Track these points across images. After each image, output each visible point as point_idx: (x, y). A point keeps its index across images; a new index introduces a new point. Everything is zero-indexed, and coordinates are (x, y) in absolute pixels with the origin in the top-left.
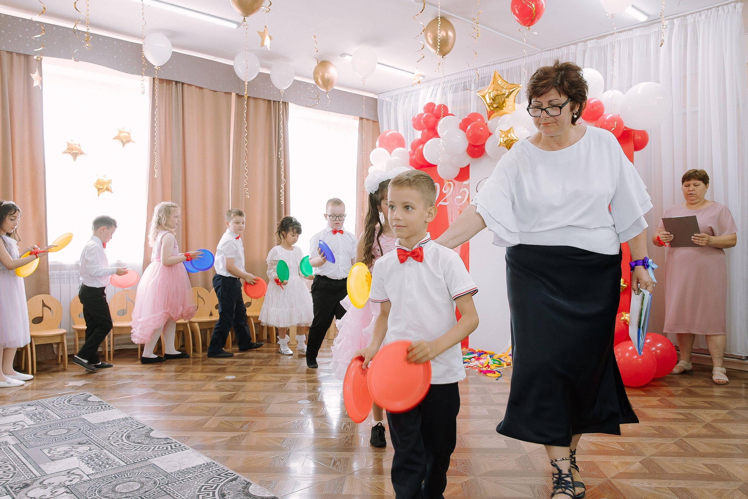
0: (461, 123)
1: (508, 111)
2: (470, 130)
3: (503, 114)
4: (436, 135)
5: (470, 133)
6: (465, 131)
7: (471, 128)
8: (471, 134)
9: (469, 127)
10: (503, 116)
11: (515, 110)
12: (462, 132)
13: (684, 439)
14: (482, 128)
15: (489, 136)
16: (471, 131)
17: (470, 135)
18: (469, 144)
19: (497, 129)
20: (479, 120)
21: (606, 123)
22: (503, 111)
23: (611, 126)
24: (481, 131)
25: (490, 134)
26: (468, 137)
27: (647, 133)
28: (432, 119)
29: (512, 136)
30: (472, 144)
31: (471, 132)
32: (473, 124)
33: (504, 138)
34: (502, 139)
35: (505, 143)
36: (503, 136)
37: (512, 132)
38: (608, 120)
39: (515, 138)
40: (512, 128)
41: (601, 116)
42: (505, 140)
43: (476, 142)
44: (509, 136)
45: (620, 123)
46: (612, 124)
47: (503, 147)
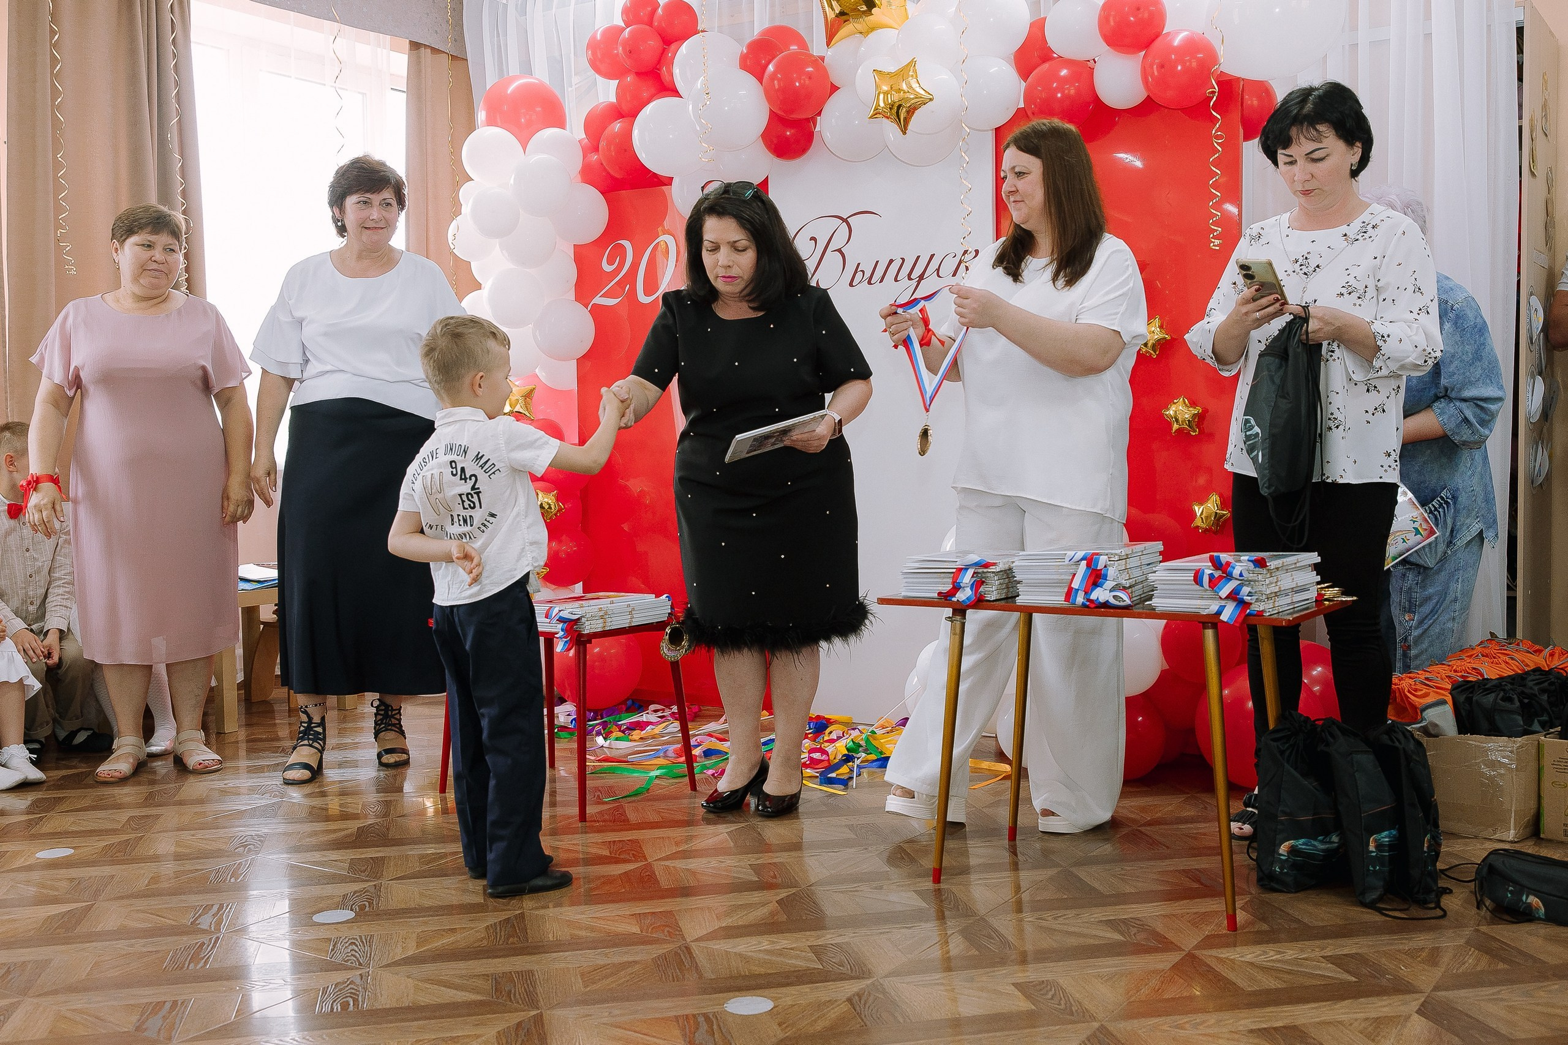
0: (748, 52)
1: (885, 20)
2: (775, 73)
3: (873, 29)
4: (671, 90)
5: (776, 82)
6: (760, 79)
7: (778, 68)
8: (779, 85)
9: (771, 68)
10: (871, 35)
11: (907, 18)
12: (750, 80)
14: (810, 69)
15: (830, 95)
16: (779, 75)
17: (777, 87)
18: (773, 114)
19: (860, 70)
20: (794, 48)
21: (1173, 56)
22: (871, 17)
23: (1188, 64)
25: (834, 88)
26: (769, 95)
28: (652, 43)
29: (916, 87)
30: (782, 114)
31: (779, 80)
32: (784, 57)
33: (886, 93)
34: (881, 96)
35: (890, 108)
36: (885, 88)
37: (912, 76)
38: (1179, 48)
39: (923, 92)
40: (913, 63)
41: (1158, 35)
42: (890, 101)
43: (792, 111)
44: (904, 87)
45: (1211, 57)
46: (1190, 61)
47: (885, 120)
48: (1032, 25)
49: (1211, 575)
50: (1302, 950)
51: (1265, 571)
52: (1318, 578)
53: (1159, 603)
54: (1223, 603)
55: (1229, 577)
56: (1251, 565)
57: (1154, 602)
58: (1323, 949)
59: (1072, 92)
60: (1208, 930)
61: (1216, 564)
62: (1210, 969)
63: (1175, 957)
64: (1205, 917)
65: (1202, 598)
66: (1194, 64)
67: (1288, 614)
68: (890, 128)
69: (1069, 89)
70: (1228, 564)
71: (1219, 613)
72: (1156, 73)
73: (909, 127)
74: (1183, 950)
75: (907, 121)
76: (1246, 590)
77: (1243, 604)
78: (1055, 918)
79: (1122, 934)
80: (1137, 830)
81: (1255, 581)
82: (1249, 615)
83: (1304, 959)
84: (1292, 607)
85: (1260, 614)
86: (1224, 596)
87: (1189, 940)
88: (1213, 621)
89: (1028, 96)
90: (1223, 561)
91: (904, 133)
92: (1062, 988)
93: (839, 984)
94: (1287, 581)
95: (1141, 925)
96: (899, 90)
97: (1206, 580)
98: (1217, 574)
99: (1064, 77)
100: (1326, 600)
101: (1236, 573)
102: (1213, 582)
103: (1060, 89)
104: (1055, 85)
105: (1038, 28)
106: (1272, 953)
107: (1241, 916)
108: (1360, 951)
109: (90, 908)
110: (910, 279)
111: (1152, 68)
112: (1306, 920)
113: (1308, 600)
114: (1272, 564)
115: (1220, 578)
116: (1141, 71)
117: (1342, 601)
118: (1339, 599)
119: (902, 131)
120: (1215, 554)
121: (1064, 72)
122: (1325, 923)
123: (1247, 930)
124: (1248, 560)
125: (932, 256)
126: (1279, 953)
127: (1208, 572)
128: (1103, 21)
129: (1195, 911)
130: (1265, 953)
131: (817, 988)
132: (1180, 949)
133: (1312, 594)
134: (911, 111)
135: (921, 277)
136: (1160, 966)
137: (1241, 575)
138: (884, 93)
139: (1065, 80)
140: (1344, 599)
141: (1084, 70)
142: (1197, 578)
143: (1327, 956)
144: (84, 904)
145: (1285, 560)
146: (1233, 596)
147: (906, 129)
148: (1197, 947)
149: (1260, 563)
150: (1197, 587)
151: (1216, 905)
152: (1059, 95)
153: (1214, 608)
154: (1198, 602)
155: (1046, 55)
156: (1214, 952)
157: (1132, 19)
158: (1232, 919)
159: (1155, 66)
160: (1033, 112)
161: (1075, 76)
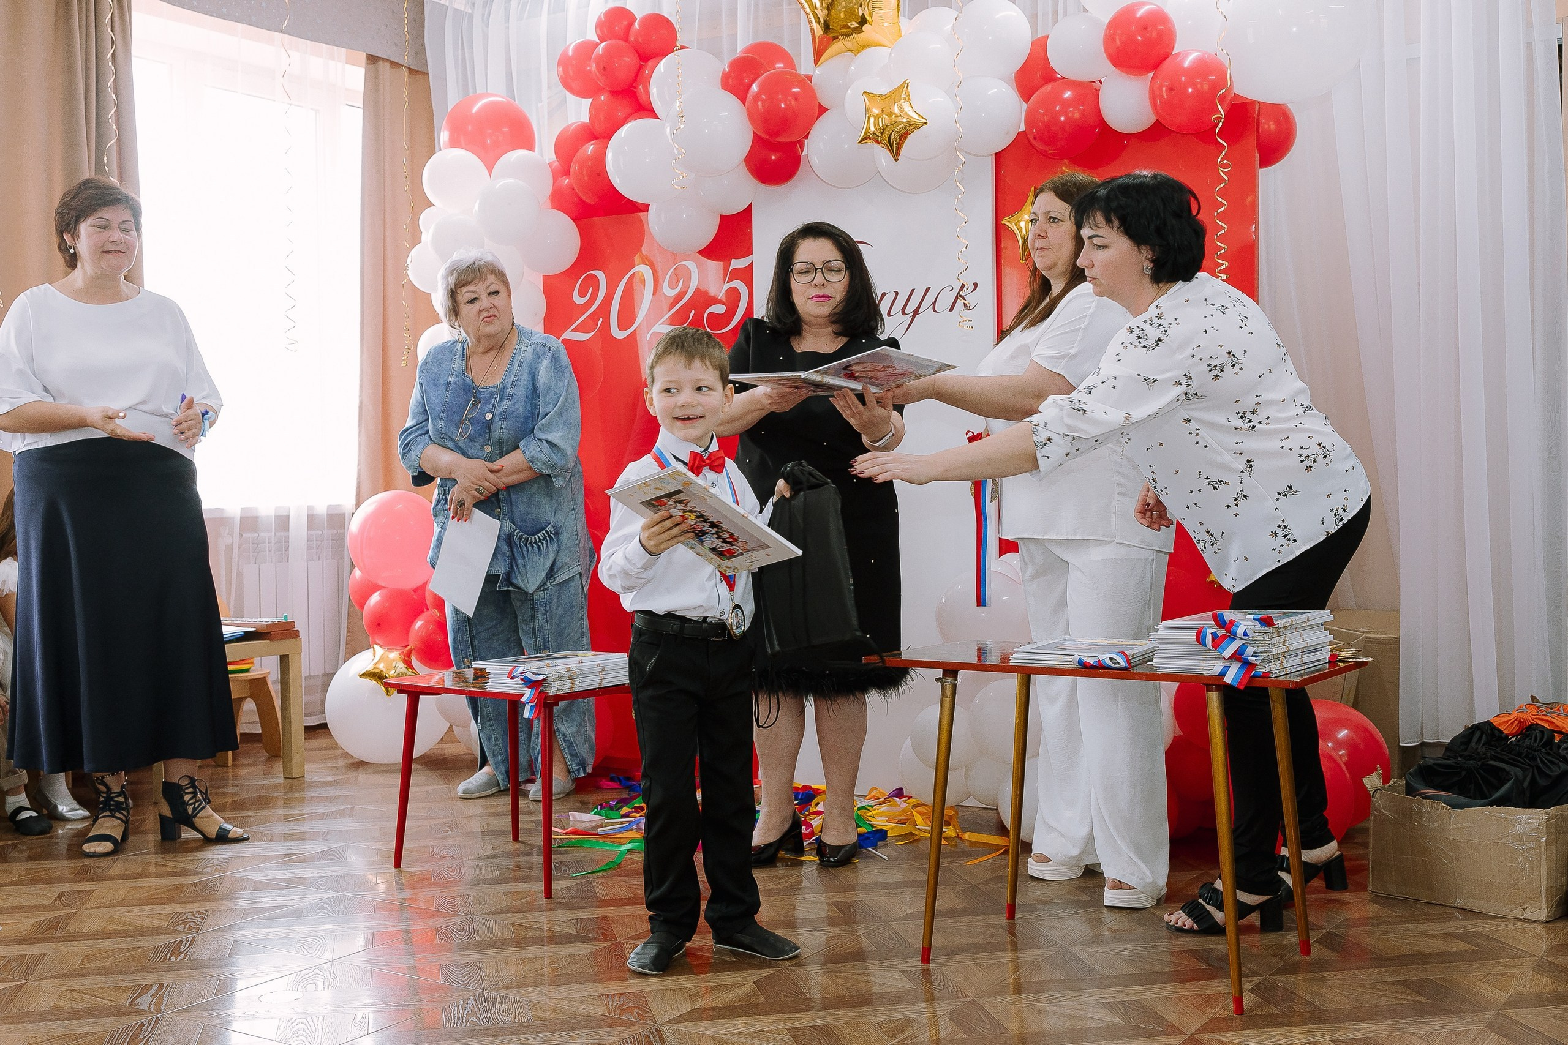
0: (730, 71)
1: (878, 37)
2: (759, 94)
3: (864, 47)
4: (646, 110)
5: (759, 103)
6: (743, 100)
7: (762, 88)
8: (763, 107)
9: (755, 88)
10: (863, 53)
11: (900, 36)
12: (731, 99)
13: (1507, 1012)
14: (796, 90)
15: (817, 119)
16: (763, 96)
17: (760, 107)
18: (757, 138)
19: (849, 91)
20: (780, 66)
21: (1183, 79)
22: (861, 35)
23: (1199, 86)
24: (796, 97)
25: (823, 110)
26: (753, 117)
27: (1291, 113)
28: (627, 59)
29: (909, 111)
30: (767, 137)
31: (763, 101)
32: (769, 76)
33: (877, 117)
34: (872, 120)
35: (882, 133)
36: (876, 111)
37: (905, 99)
38: (1188, 68)
39: (916, 116)
40: (905, 85)
41: (1166, 56)
42: (881, 125)
43: (777, 134)
44: (896, 110)
45: (1223, 79)
46: (1202, 84)
47: (876, 145)
48: (1034, 43)
49: (1214, 635)
50: (1312, 1034)
51: (1271, 630)
52: (1331, 638)
53: (1161, 664)
54: (1227, 664)
55: (1233, 637)
56: (1257, 623)
57: (1156, 662)
58: (1335, 1032)
59: (1077, 115)
60: (1212, 1013)
61: (1220, 622)
64: (1209, 1000)
65: (1205, 658)
66: (1206, 87)
67: (1297, 676)
68: (881, 154)
69: (1073, 112)
70: (1232, 622)
71: (1222, 675)
72: (1165, 96)
73: (901, 153)
74: (1185, 1034)
75: (899, 148)
76: (1250, 650)
77: (1248, 665)
78: (1050, 1001)
79: (1121, 1017)
81: (1260, 641)
82: (1255, 676)
84: (1302, 668)
85: (1266, 675)
86: (1227, 656)
87: (1192, 1024)
88: (1216, 682)
89: (1030, 120)
90: (1227, 620)
91: (896, 159)
94: (1296, 641)
95: (1141, 1008)
96: (891, 114)
97: (1209, 639)
98: (1220, 633)
99: (1067, 100)
100: (1340, 661)
101: (1240, 632)
102: (1217, 642)
103: (1064, 111)
104: (1058, 107)
105: (1040, 47)
106: (1279, 1037)
107: (1248, 999)
108: (1372, 1035)
109: (20, 988)
110: (904, 314)
111: (1160, 89)
113: (1320, 660)
114: (1280, 622)
115: (1224, 637)
116: (1150, 93)
117: (1357, 662)
118: (1354, 660)
119: (894, 157)
120: (1219, 612)
121: (1067, 94)
122: (1339, 1007)
123: (1254, 1013)
124: (1254, 619)
125: (928, 289)
127: (1210, 631)
128: (1109, 40)
129: (1199, 993)
132: (1182, 1033)
133: (1325, 655)
134: (903, 136)
135: (916, 312)
137: (1245, 634)
138: (875, 116)
139: (1066, 103)
140: (1359, 660)
141: (1089, 92)
142: (1200, 638)
144: (15, 983)
145: (1294, 618)
146: (1237, 656)
147: (898, 154)
148: (1201, 1030)
149: (1267, 622)
150: (1200, 647)
151: (1223, 987)
152: (1063, 119)
153: (1217, 669)
154: (1202, 663)
155: (1050, 76)
157: (1139, 38)
158: (1239, 1001)
159: (1164, 89)
160: (1035, 138)
161: (1078, 100)
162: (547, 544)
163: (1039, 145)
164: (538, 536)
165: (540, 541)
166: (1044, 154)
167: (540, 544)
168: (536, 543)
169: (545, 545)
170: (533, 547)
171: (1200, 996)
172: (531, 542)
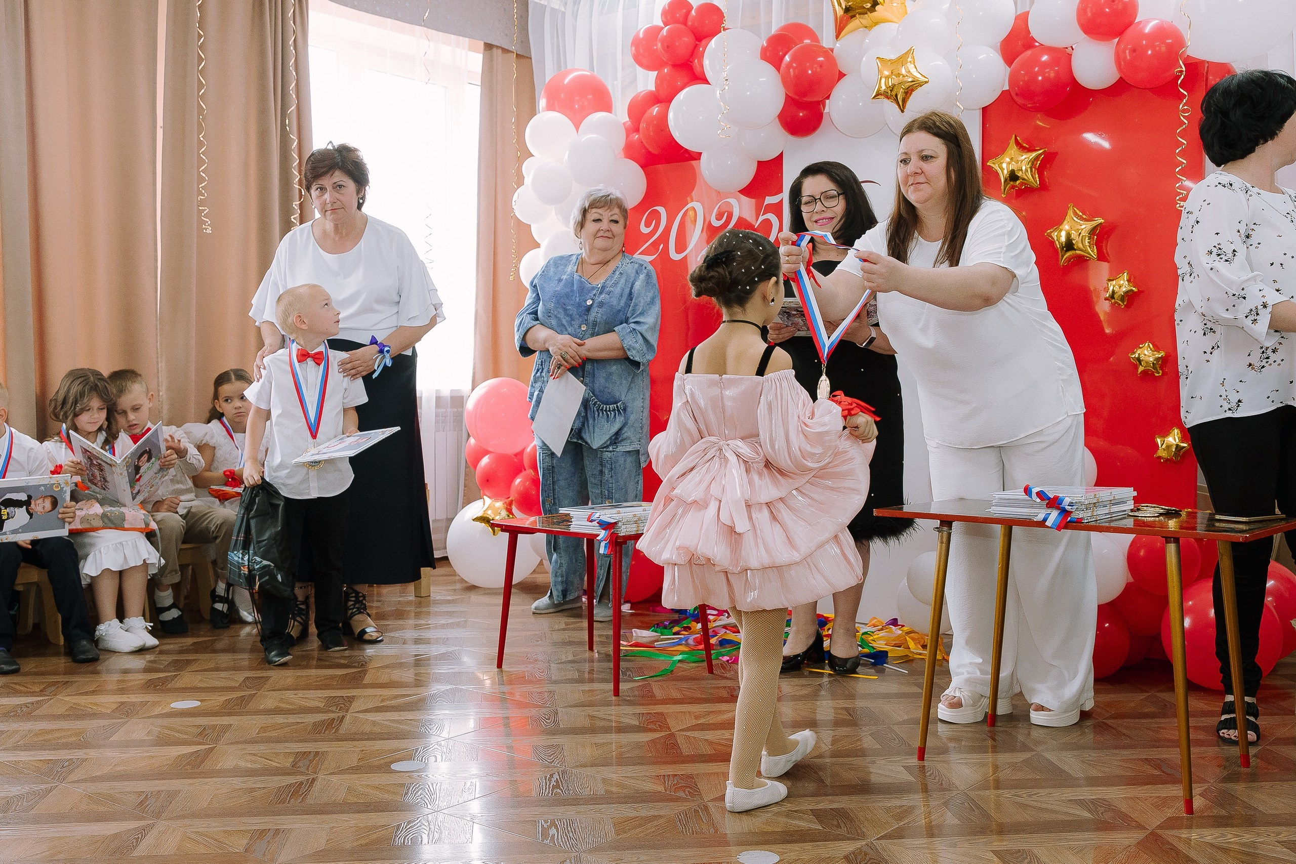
0: (768, 45)
1: (888, 15)
2: (790, 63)
3: (876, 24)
4: (701, 79)
5: (791, 70)
6: (778, 68)
7: (793, 59)
8: (794, 73)
9: (787, 58)
11: (906, 13)
12: (769, 69)
14: (821, 59)
15: (838, 81)
16: (794, 65)
17: (792, 74)
18: (788, 99)
19: (864, 59)
20: (807, 41)
21: (1144, 42)
22: (874, 14)
23: (1157, 48)
24: (821, 65)
25: (841, 75)
26: (785, 81)
28: (685, 39)
29: (913, 71)
30: (796, 97)
31: (794, 68)
32: (799, 49)
33: (887, 78)
34: (883, 80)
35: (891, 91)
36: (886, 73)
37: (910, 62)
38: (1149, 34)
39: (919, 76)
40: (910, 51)
41: (1130, 24)
42: (890, 84)
43: (804, 94)
44: (903, 71)
45: (1179, 42)
46: (1160, 47)
47: (886, 100)
48: (1017, 18)
50: (1259, 835)
58: (1279, 834)
59: (1052, 75)
60: (1170, 813)
62: (1173, 848)
63: (1139, 835)
64: (1165, 802)
66: (1163, 49)
68: (890, 107)
69: (1049, 72)
72: (1128, 58)
73: (906, 107)
74: (1147, 829)
75: (904, 101)
78: (1029, 796)
79: (1090, 811)
80: (1103, 722)
83: (1260, 842)
87: (1154, 820)
88: (1175, 536)
89: (1012, 80)
91: (902, 111)
92: (1036, 857)
93: (837, 843)
95: (1108, 806)
96: (899, 75)
99: (1045, 62)
103: (1041, 72)
104: (1036, 69)
105: (1022, 21)
106: (1230, 836)
107: (1198, 802)
109: (211, 750)
111: (1124, 52)
112: (1261, 808)
116: (1115, 55)
119: (900, 109)
121: (1045, 58)
122: (1280, 812)
123: (1203, 815)
126: (1237, 836)
128: (1081, 12)
129: (1157, 795)
130: (1223, 835)
131: (818, 846)
132: (1144, 828)
134: (909, 92)
136: (1127, 842)
138: (886, 78)
139: (1045, 65)
141: (1063, 56)
143: (1282, 842)
144: (207, 747)
147: (904, 108)
148: (1160, 827)
151: (1177, 791)
152: (1040, 78)
155: (1029, 43)
156: (1175, 832)
157: (1107, 10)
158: (1189, 804)
159: (1127, 51)
160: (1017, 94)
161: (1055, 61)
162: (615, 415)
163: (1020, 100)
164: (609, 407)
165: (609, 411)
166: (1023, 107)
167: (609, 413)
168: (606, 411)
169: (613, 415)
170: (603, 413)
171: (1157, 797)
172: (602, 409)
